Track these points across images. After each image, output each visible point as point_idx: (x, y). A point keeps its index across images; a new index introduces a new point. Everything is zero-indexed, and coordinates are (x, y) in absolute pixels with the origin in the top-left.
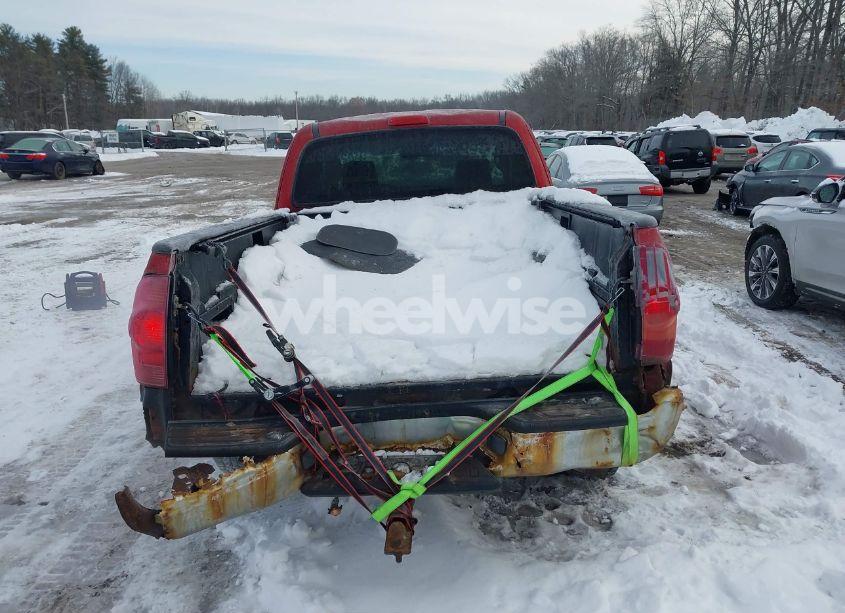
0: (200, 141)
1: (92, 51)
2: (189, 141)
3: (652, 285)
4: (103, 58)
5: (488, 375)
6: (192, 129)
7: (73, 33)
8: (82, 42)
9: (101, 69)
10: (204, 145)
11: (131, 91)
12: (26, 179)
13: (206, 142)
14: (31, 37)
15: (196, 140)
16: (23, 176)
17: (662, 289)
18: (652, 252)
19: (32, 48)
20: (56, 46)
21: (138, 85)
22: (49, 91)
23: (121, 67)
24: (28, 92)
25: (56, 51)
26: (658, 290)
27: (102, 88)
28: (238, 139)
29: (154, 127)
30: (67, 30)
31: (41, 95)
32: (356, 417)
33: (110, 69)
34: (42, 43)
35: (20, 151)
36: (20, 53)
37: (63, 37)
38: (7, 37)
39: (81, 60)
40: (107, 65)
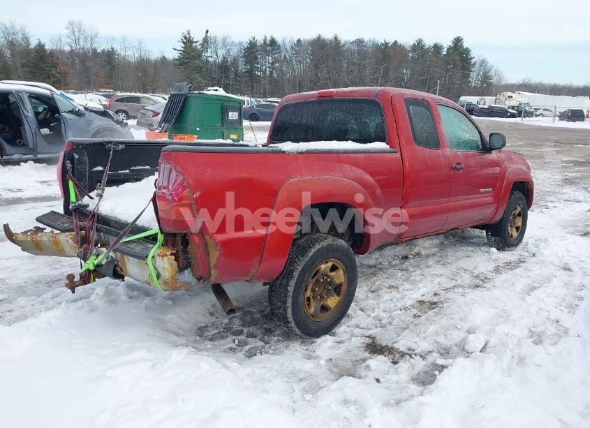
0: (510, 113)
1: (467, 51)
2: (502, 113)
4: (472, 56)
6: (508, 104)
7: (458, 41)
8: (462, 46)
9: (469, 63)
10: (513, 116)
11: (486, 77)
13: (515, 114)
14: (432, 45)
15: (508, 112)
18: (164, 165)
19: (430, 52)
20: (445, 49)
21: (492, 73)
22: (434, 77)
23: (483, 62)
24: (422, 78)
25: (445, 53)
27: (466, 76)
28: (544, 112)
29: (482, 102)
30: (455, 39)
31: (429, 80)
33: (475, 63)
34: (437, 48)
36: (423, 56)
37: (451, 44)
38: (419, 46)
39: (458, 58)
40: (473, 61)
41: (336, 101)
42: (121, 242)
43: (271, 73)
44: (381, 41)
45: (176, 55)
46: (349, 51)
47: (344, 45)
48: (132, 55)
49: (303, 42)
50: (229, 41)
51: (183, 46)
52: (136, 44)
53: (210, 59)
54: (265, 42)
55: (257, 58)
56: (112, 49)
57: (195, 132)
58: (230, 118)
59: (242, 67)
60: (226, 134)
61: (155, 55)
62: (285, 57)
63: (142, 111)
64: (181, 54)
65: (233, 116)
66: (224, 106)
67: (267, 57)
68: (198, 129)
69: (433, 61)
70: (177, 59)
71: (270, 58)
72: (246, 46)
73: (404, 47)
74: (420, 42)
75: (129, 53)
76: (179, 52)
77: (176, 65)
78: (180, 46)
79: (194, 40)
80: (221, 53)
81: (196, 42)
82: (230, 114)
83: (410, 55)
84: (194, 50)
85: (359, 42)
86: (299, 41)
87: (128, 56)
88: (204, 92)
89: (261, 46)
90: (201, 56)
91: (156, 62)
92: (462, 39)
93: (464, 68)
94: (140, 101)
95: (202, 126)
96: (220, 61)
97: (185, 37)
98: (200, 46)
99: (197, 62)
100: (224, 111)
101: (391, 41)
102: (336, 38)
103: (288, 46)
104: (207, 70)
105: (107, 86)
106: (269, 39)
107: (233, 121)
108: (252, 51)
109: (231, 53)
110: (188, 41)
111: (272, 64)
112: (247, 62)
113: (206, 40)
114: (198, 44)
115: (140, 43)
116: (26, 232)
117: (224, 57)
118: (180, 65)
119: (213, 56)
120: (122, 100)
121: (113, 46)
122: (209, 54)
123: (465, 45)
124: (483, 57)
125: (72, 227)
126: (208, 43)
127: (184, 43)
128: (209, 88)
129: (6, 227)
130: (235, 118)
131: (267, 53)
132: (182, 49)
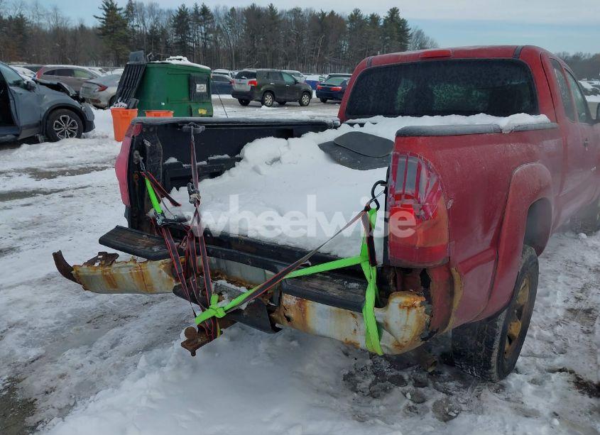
1: (404, 22)
3: (399, 191)
4: (409, 27)
5: (292, 245)
7: (394, 12)
8: (398, 17)
9: (406, 35)
12: (329, 103)
14: (369, 15)
16: (328, 101)
17: (408, 197)
18: (405, 160)
19: (367, 22)
20: (382, 20)
21: (428, 45)
22: (372, 49)
23: (419, 34)
24: (360, 50)
25: (381, 24)
26: (403, 196)
27: (404, 48)
30: (391, 10)
31: (367, 51)
32: (213, 252)
33: (411, 35)
34: (374, 19)
35: (328, 85)
36: (361, 26)
37: (387, 15)
38: (356, 17)
39: (395, 29)
40: (410, 32)
41: (454, 63)
42: (287, 277)
43: (205, 44)
44: (318, 11)
45: (98, 23)
46: (285, 20)
47: (280, 15)
48: (47, 24)
49: (237, 12)
50: (156, 8)
51: (105, 13)
52: (51, 11)
53: (136, 29)
54: (196, 11)
55: (188, 28)
56: (21, 16)
57: (160, 108)
58: (198, 91)
59: (173, 38)
60: (194, 109)
61: (74, 23)
62: (218, 27)
63: (85, 85)
64: (103, 22)
65: (201, 88)
66: (190, 78)
67: (199, 27)
68: (163, 104)
69: (371, 32)
70: (99, 29)
71: (203, 28)
72: (175, 15)
73: (341, 17)
74: (357, 12)
75: (43, 21)
76: (102, 20)
77: (98, 35)
78: (102, 13)
79: (118, 7)
80: (149, 22)
81: (120, 9)
82: (198, 86)
83: (348, 25)
84: (118, 18)
85: (296, 12)
86: (233, 10)
87: (41, 24)
88: (167, 61)
89: (192, 14)
90: (126, 25)
91: (76, 31)
92: (398, 10)
93: (401, 40)
94: (74, 73)
95: (167, 101)
96: (148, 31)
97: (107, 4)
98: (124, 15)
99: (122, 31)
100: (191, 83)
101: (327, 11)
102: (271, 7)
103: (222, 15)
104: (134, 41)
105: (20, 59)
106: (200, 7)
107: (201, 95)
108: (182, 20)
109: (160, 22)
110: (111, 9)
111: (206, 34)
112: (177, 32)
113: (131, 7)
114: (122, 11)
115: (56, 9)
116: (91, 263)
117: (152, 27)
118: (104, 35)
119: (141, 25)
120: (52, 72)
121: (22, 13)
122: (135, 23)
123: (402, 16)
124: (419, 28)
125: (166, 251)
126: (132, 10)
127: (106, 10)
128: (171, 57)
129: (58, 258)
130: (203, 91)
131: (199, 22)
132: (104, 17)
